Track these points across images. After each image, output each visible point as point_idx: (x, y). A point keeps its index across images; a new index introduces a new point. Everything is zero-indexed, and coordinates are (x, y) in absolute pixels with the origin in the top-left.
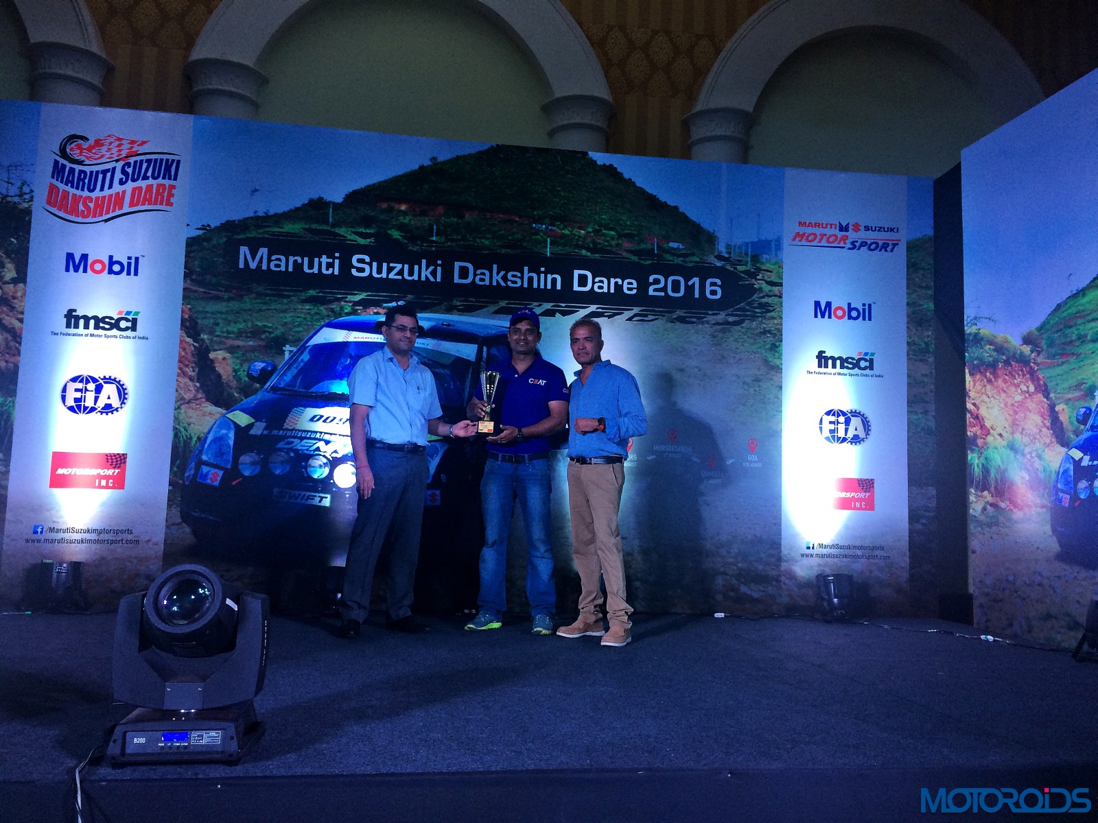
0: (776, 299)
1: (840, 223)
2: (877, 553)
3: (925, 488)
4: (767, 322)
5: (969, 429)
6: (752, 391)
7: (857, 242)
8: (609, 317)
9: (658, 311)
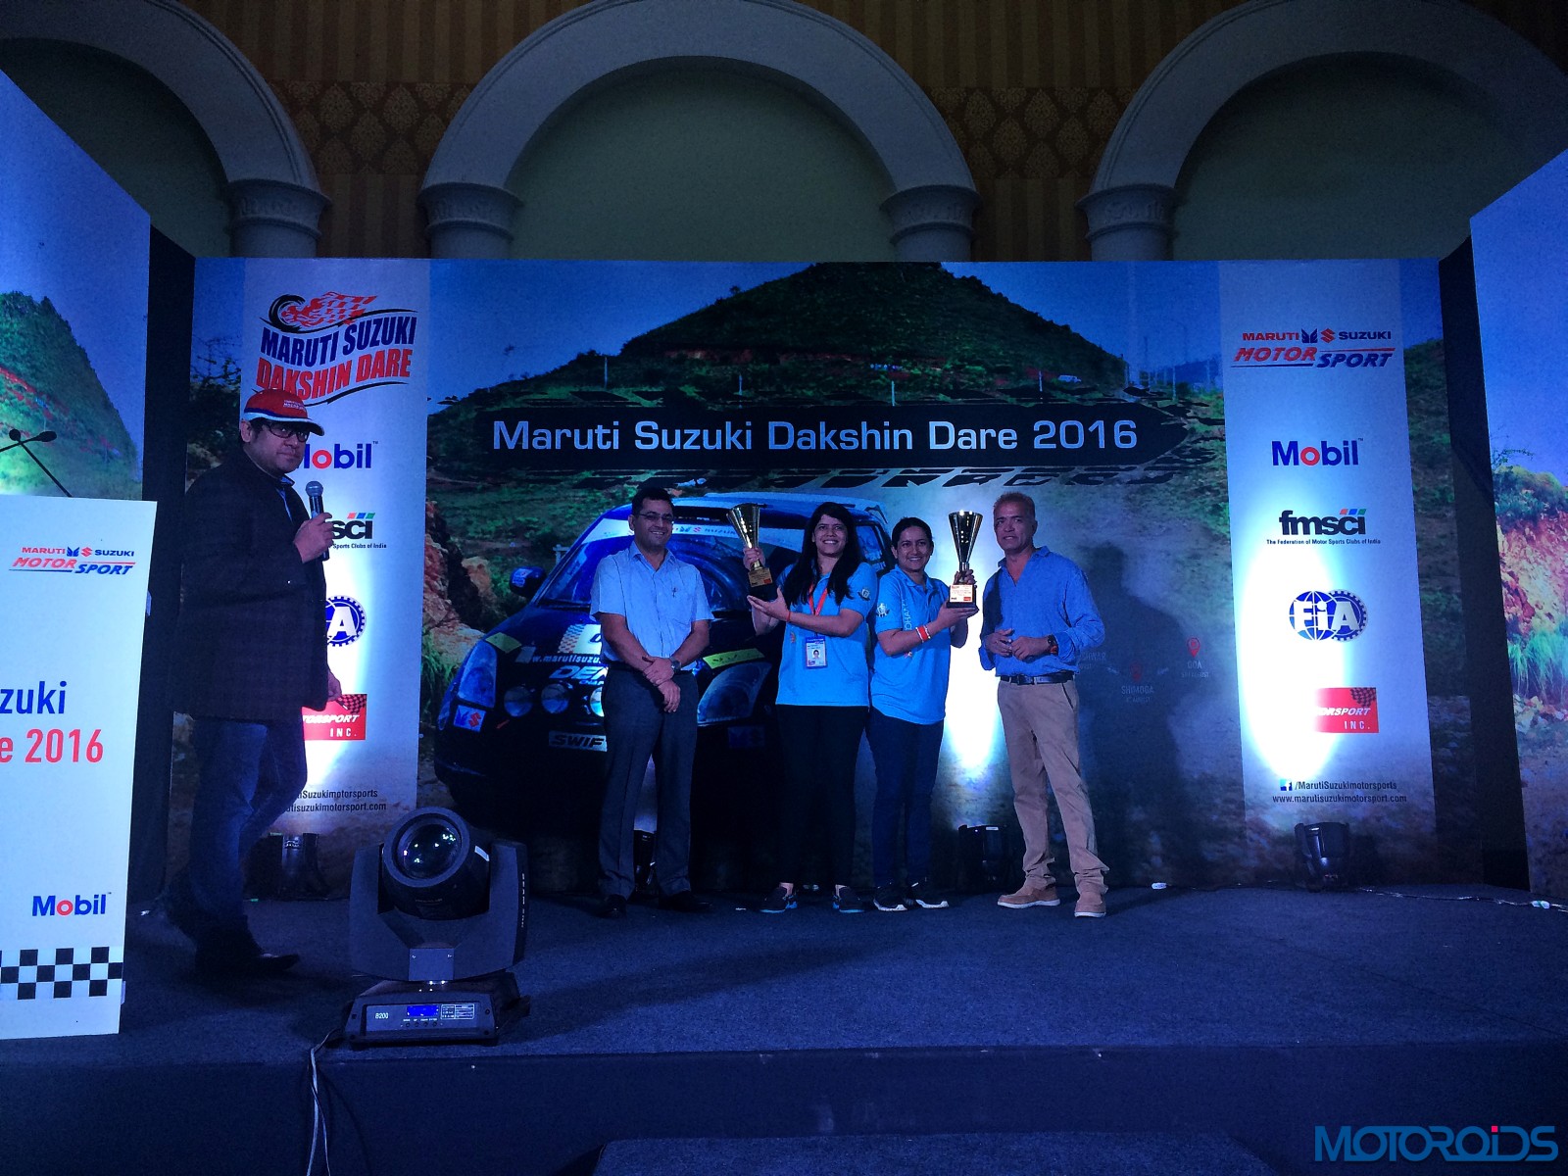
0: (1216, 443)
1: (1303, 331)
2: (1388, 792)
3: (1452, 698)
4: (1204, 475)
5: (1507, 609)
6: (1188, 572)
7: (1330, 355)
8: (981, 482)
9: (1048, 470)
